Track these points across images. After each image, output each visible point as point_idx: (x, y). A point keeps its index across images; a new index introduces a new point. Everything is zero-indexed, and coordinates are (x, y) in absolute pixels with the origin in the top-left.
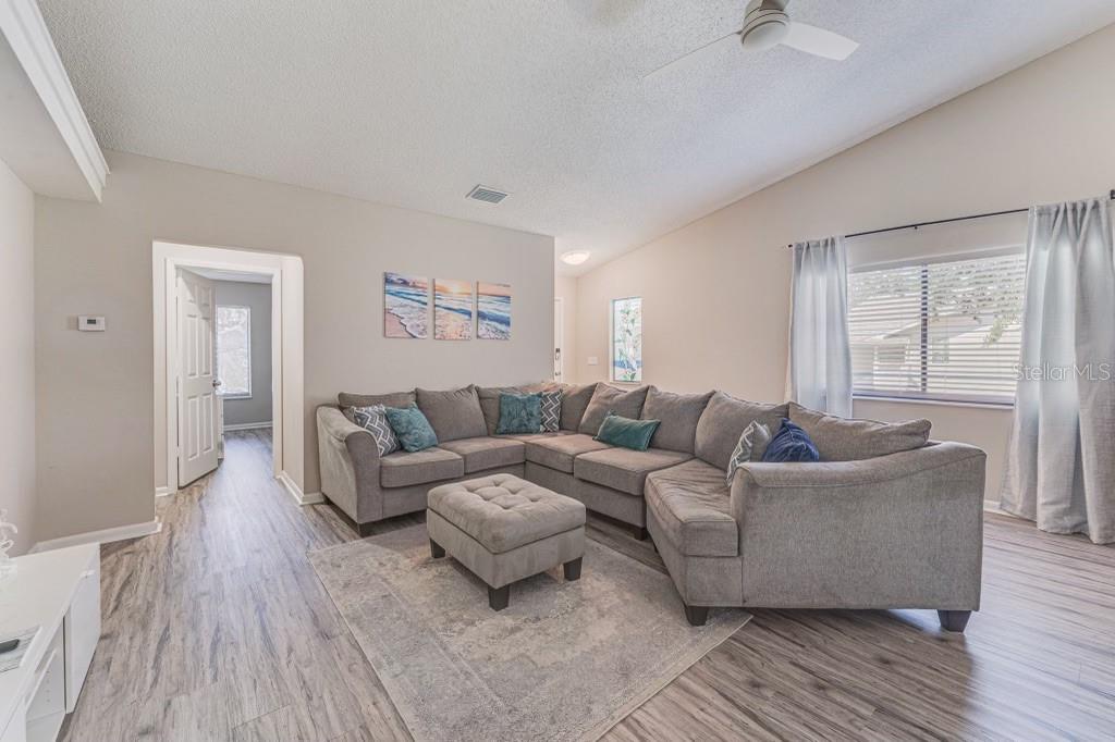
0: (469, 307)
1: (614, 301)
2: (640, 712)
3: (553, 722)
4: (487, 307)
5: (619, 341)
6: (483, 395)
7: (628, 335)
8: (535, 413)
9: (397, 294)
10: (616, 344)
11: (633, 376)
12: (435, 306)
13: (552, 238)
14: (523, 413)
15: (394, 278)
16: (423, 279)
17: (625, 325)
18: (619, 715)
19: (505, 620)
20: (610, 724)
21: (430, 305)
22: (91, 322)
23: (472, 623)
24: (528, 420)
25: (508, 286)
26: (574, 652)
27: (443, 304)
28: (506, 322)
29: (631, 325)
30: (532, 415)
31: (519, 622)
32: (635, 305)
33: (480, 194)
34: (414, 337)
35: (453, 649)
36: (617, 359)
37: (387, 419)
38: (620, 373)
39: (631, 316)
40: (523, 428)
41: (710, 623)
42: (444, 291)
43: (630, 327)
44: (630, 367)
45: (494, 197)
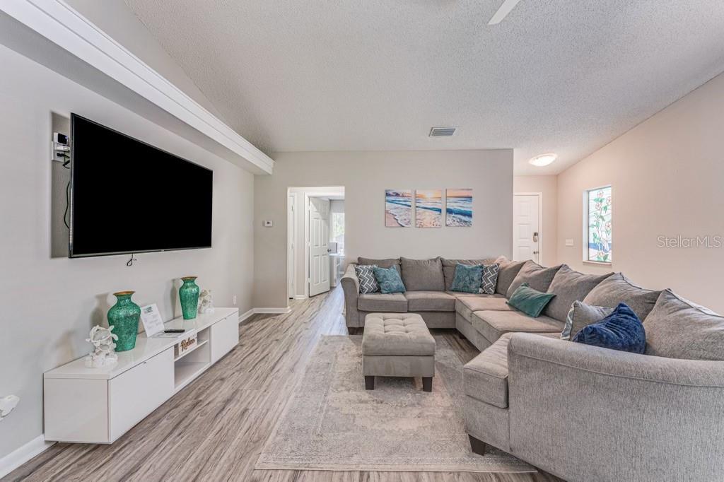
0: (438, 206)
1: (589, 192)
2: (376, 473)
3: (329, 450)
4: (453, 205)
5: (593, 226)
6: (445, 264)
7: (601, 220)
8: (475, 279)
9: (392, 202)
10: (590, 228)
11: (606, 257)
12: (417, 207)
13: (512, 150)
14: (467, 279)
15: (391, 193)
16: (407, 191)
17: (599, 212)
18: (362, 467)
19: (365, 395)
20: (354, 468)
21: (413, 207)
22: (268, 223)
23: (349, 390)
24: (470, 283)
25: (471, 190)
26: (379, 426)
27: (422, 205)
28: (470, 215)
29: (603, 212)
30: (473, 280)
31: (371, 399)
32: (607, 193)
33: (437, 133)
34: (403, 226)
35: (329, 397)
36: (591, 241)
37: (374, 273)
38: (594, 254)
39: (604, 204)
40: (466, 288)
41: (487, 457)
42: (422, 197)
43: (603, 213)
44: (602, 248)
45: (449, 132)
